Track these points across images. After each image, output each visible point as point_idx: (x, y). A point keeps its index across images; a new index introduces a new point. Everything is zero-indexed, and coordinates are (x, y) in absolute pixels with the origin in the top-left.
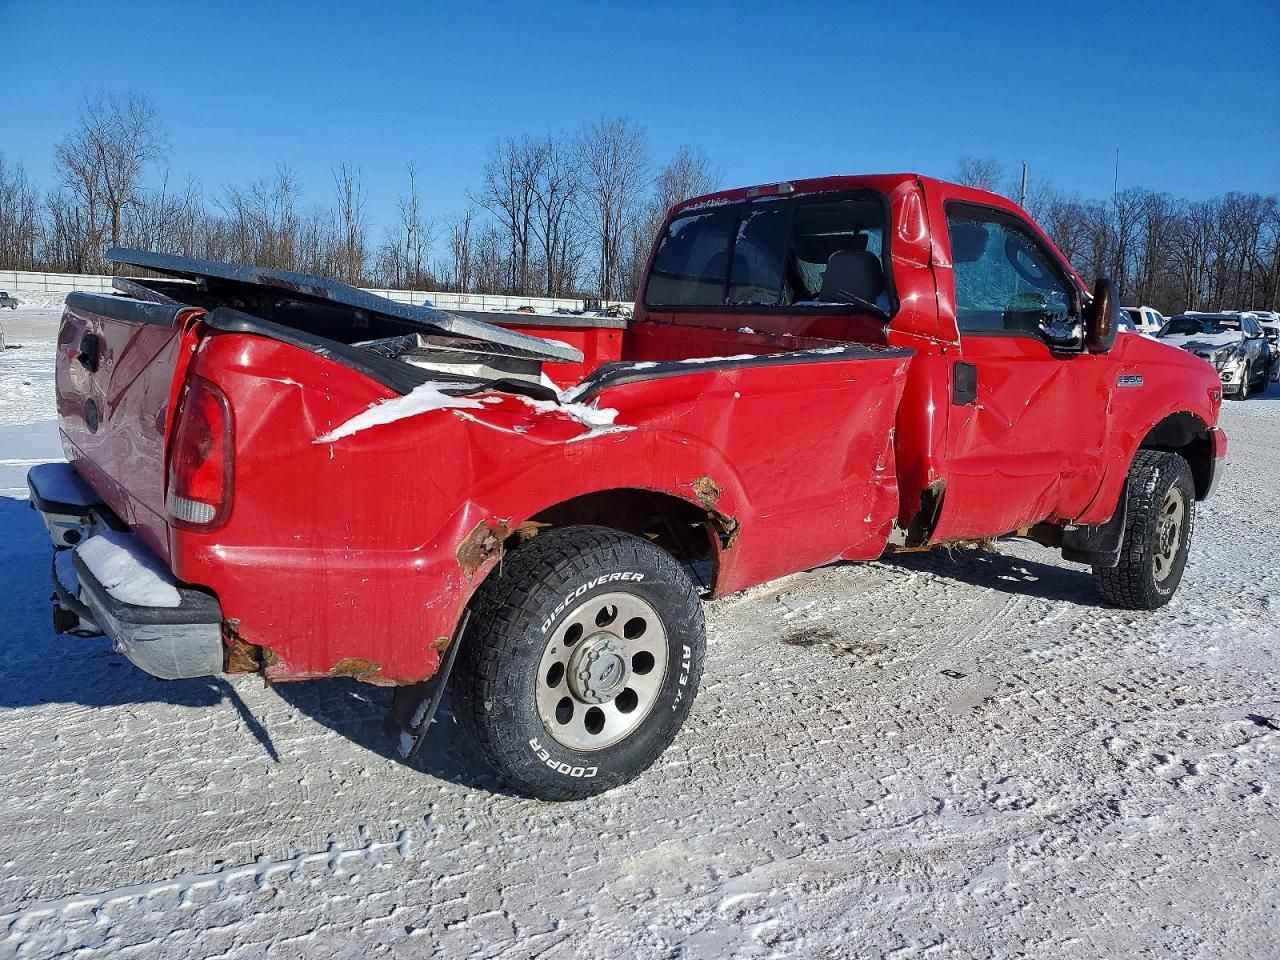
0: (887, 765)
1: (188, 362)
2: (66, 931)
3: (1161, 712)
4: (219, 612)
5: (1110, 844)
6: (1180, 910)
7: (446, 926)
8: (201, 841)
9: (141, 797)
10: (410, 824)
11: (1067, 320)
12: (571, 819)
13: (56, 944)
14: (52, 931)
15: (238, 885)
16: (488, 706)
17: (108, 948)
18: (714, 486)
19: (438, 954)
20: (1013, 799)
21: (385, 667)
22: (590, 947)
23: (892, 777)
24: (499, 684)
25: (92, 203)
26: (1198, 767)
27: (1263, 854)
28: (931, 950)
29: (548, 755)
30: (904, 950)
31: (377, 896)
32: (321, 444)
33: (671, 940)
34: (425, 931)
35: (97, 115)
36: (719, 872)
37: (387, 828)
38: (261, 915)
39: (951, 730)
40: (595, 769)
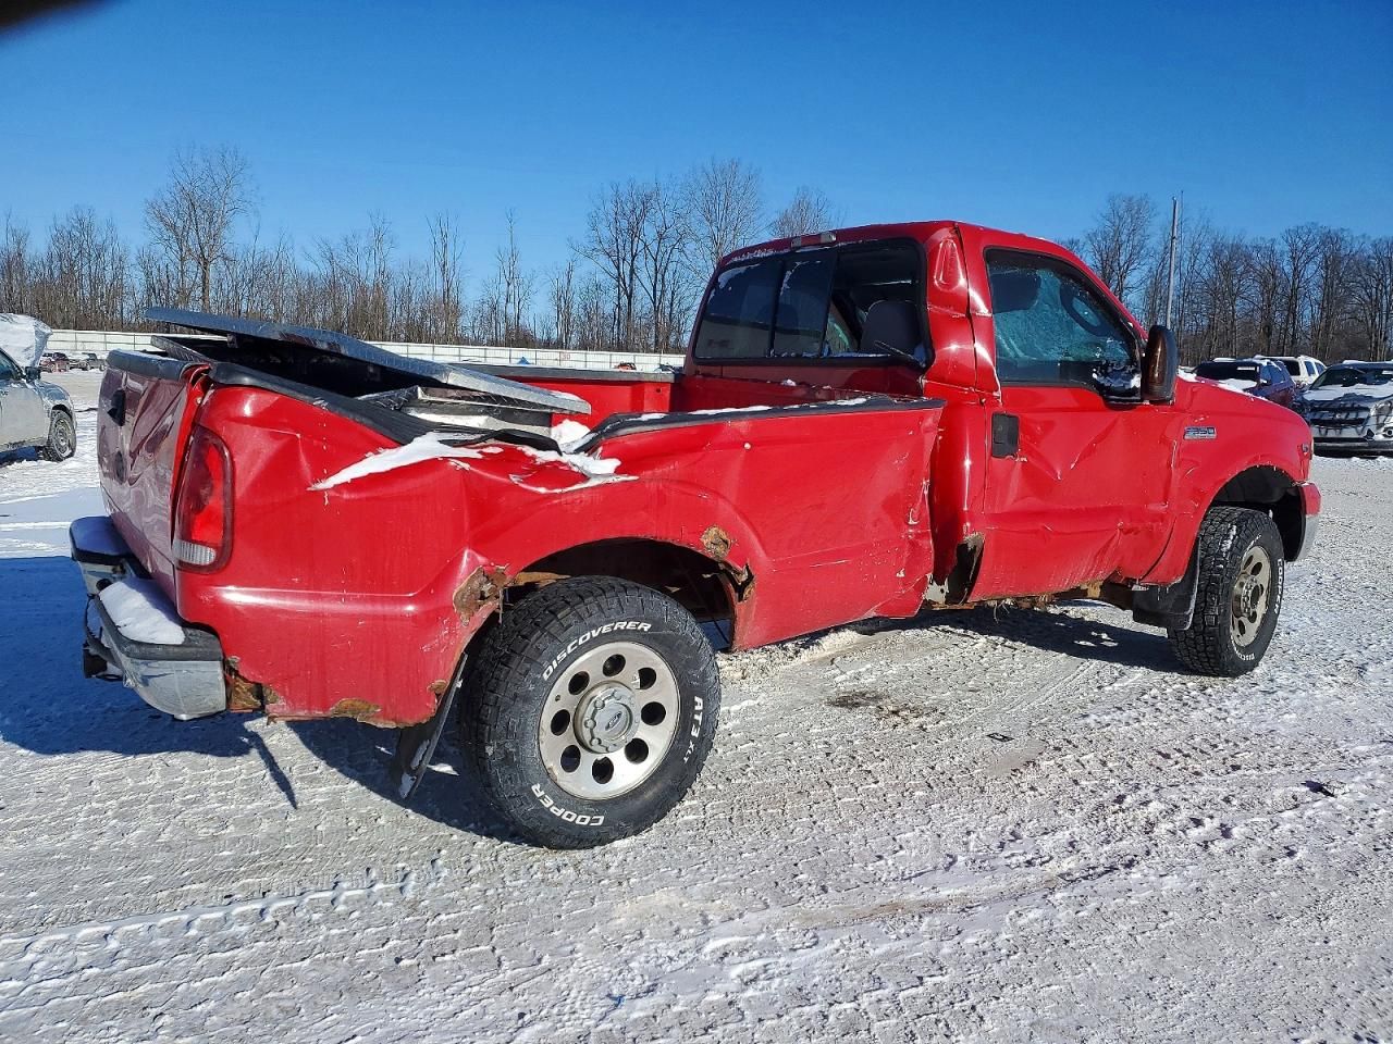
0: (907, 822)
1: (194, 413)
2: (76, 953)
3: (1213, 777)
4: (220, 650)
5: (1117, 900)
6: (1172, 963)
7: (434, 958)
8: (216, 878)
9: (164, 838)
10: (416, 867)
11: (1124, 369)
12: (575, 866)
13: (67, 964)
14: (64, 952)
15: (244, 917)
16: (490, 750)
17: (114, 968)
18: (725, 537)
19: (422, 982)
20: (1029, 857)
21: (384, 709)
22: (570, 980)
23: (909, 835)
24: (500, 729)
25: (182, 260)
26: (1235, 831)
27: (1279, 914)
28: (906, 992)
29: (552, 802)
30: (878, 992)
31: (373, 930)
32: (315, 492)
33: (650, 977)
34: (414, 961)
35: (189, 169)
36: (710, 917)
37: (393, 871)
38: (261, 944)
39: (982, 791)
40: (602, 818)
